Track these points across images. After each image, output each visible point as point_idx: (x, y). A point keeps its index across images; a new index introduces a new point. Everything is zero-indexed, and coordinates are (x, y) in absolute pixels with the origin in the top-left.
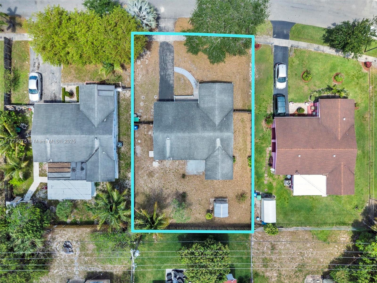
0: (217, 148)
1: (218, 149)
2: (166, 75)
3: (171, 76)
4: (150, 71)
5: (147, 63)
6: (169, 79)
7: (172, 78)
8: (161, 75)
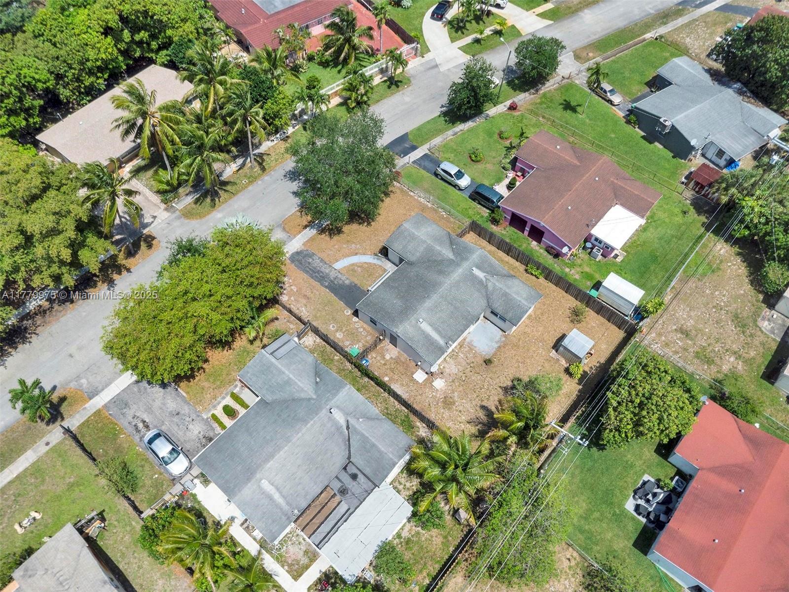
0: (484, 279)
1: (487, 279)
2: (332, 281)
3: (340, 276)
4: (309, 294)
5: (295, 290)
6: (341, 282)
7: (344, 278)
8: (326, 287)
